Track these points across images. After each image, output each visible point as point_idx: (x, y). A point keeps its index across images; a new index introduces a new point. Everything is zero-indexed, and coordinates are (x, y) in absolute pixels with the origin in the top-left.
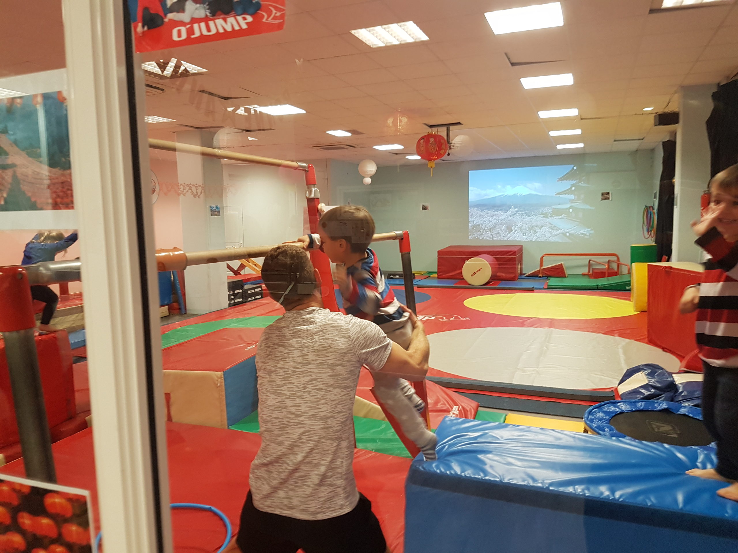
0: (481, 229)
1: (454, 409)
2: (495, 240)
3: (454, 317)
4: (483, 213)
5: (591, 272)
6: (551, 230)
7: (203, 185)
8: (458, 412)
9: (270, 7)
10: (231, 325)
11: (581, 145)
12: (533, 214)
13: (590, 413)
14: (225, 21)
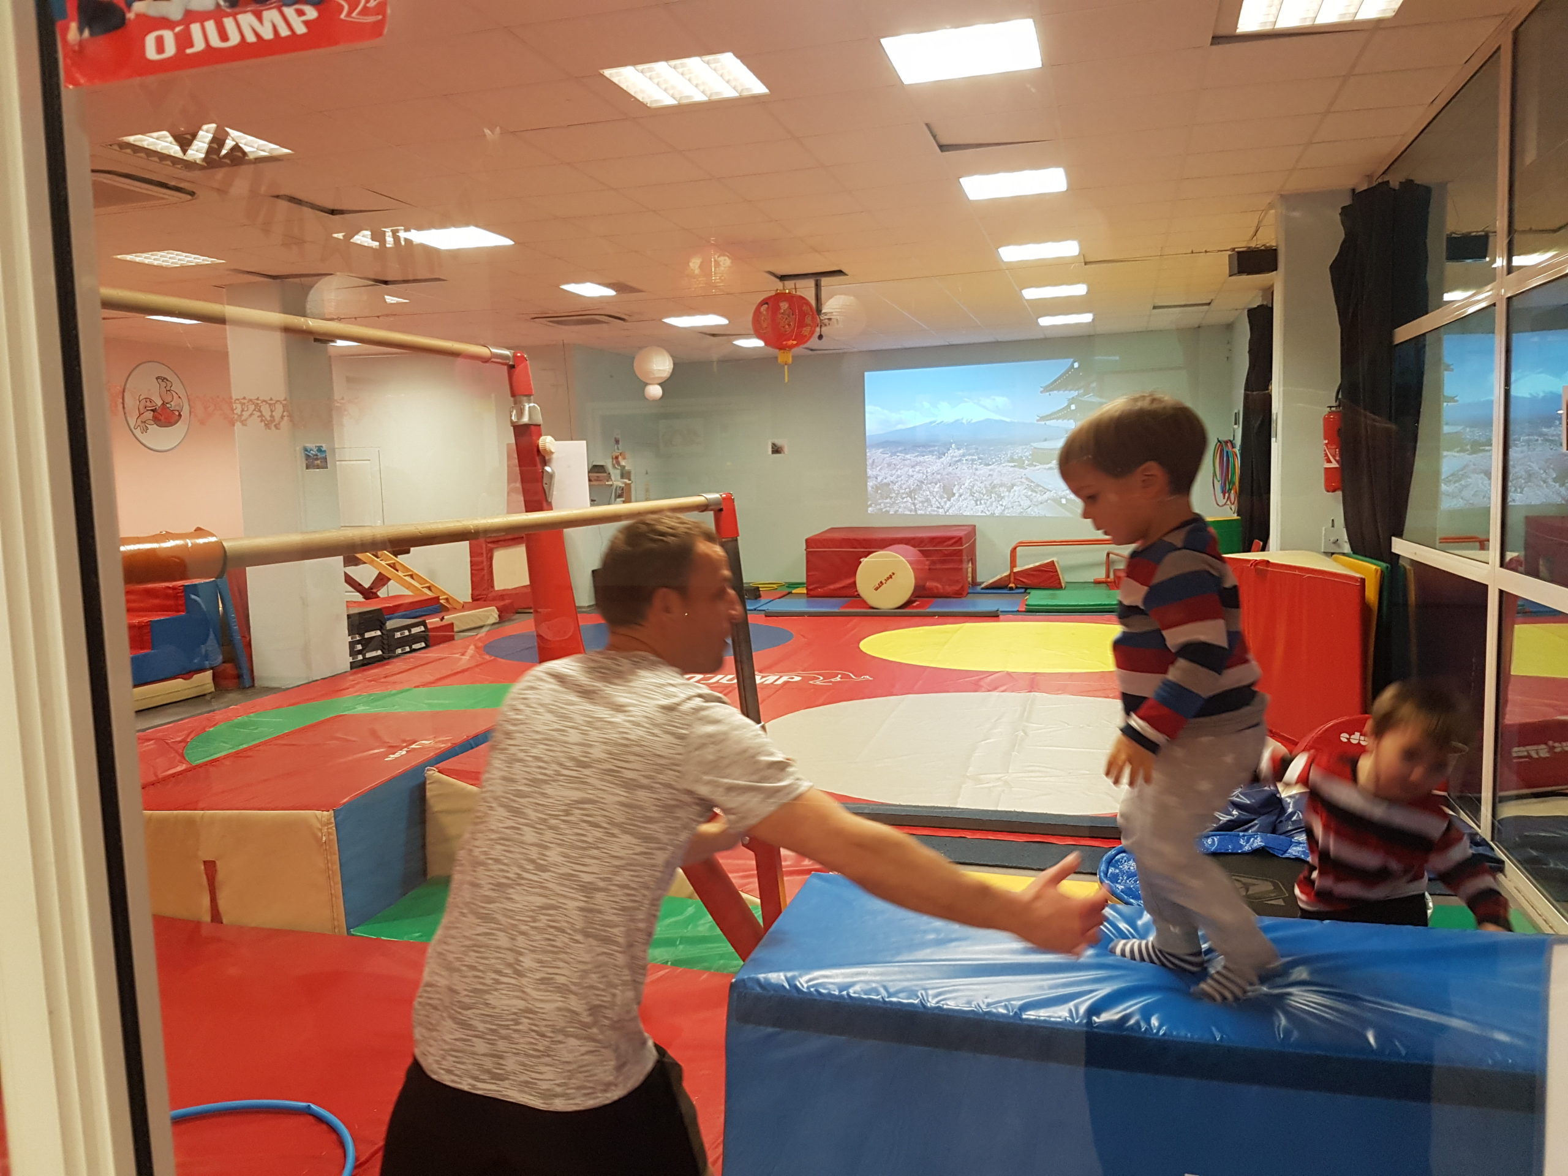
0: (891, 493)
2: (921, 515)
3: (840, 676)
4: (896, 460)
5: (1112, 576)
6: (1030, 493)
7: (285, 400)
10: (355, 708)
11: (1087, 318)
12: (994, 460)
13: (1110, 862)
14: (259, 16)
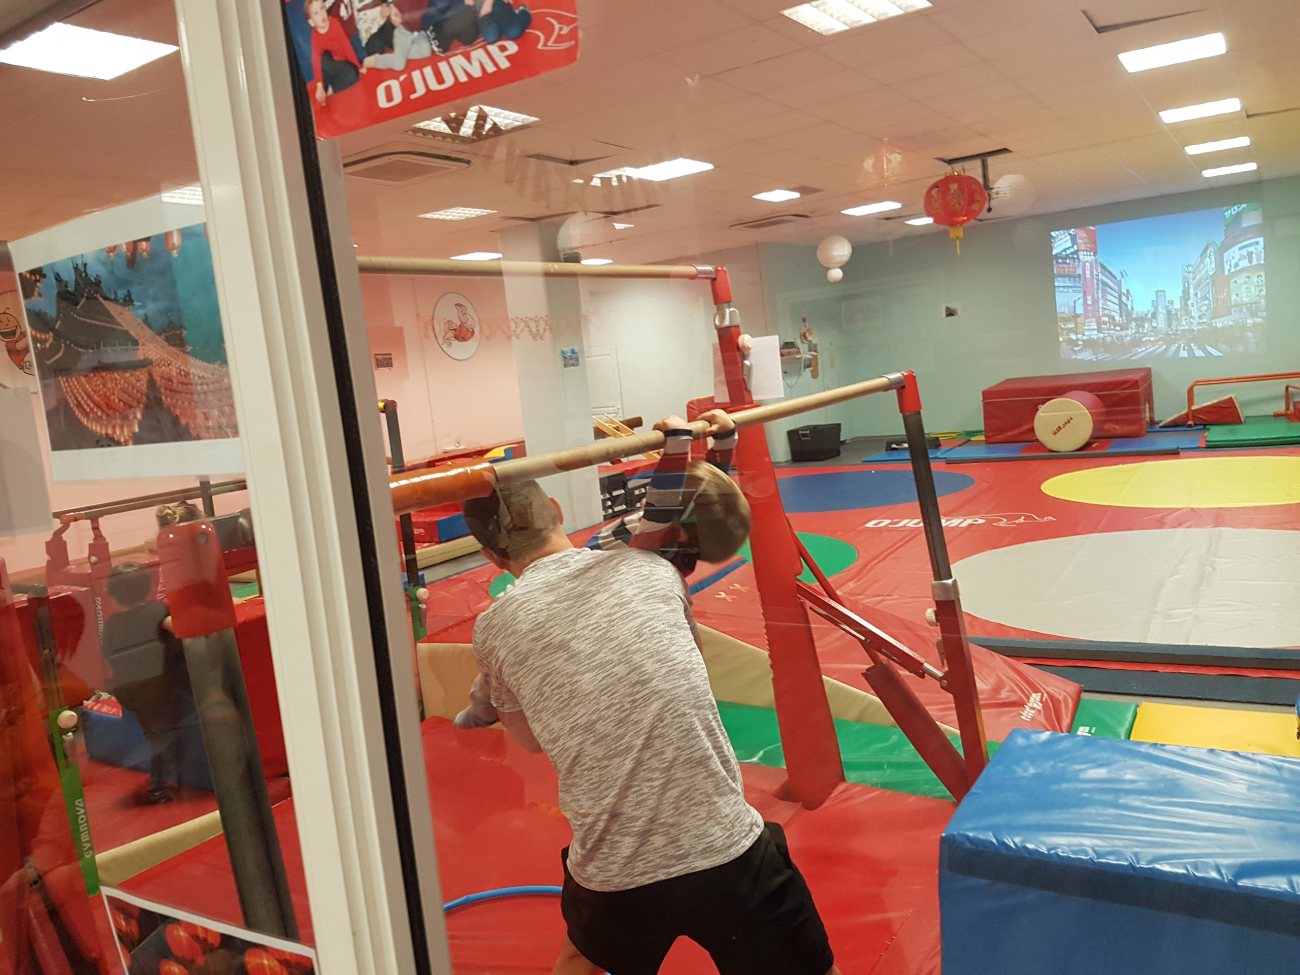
1: (1032, 699)
3: (1023, 518)
5: (1292, 408)
7: (547, 316)
8: (1041, 705)
9: (549, 19)
11: (1252, 166)
14: (468, 58)
